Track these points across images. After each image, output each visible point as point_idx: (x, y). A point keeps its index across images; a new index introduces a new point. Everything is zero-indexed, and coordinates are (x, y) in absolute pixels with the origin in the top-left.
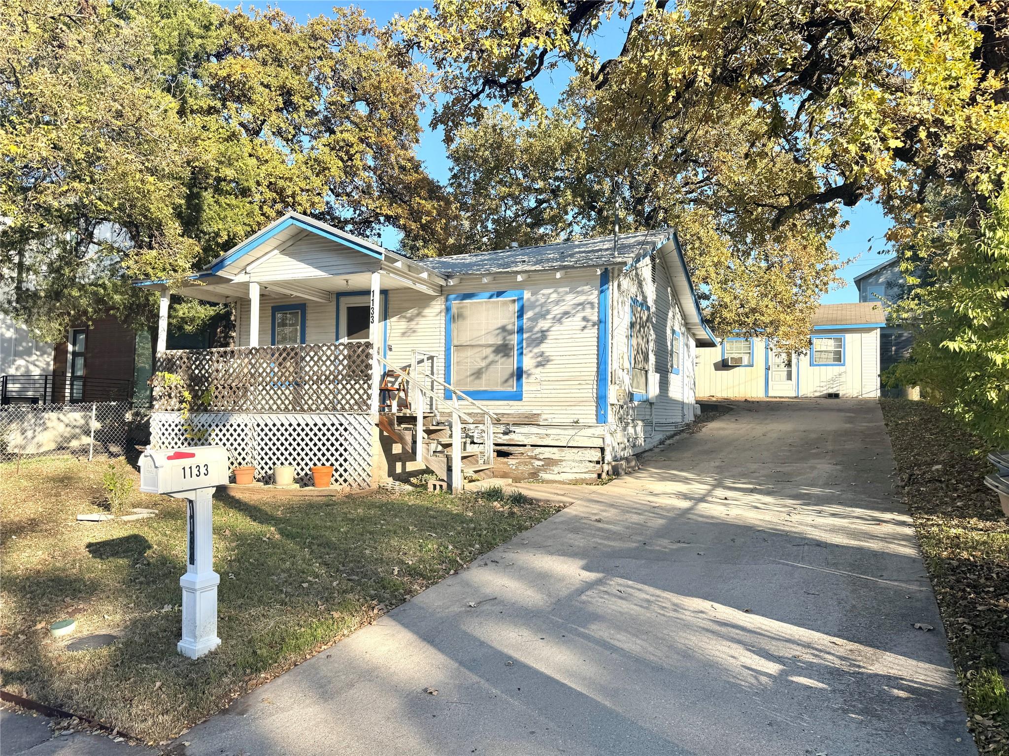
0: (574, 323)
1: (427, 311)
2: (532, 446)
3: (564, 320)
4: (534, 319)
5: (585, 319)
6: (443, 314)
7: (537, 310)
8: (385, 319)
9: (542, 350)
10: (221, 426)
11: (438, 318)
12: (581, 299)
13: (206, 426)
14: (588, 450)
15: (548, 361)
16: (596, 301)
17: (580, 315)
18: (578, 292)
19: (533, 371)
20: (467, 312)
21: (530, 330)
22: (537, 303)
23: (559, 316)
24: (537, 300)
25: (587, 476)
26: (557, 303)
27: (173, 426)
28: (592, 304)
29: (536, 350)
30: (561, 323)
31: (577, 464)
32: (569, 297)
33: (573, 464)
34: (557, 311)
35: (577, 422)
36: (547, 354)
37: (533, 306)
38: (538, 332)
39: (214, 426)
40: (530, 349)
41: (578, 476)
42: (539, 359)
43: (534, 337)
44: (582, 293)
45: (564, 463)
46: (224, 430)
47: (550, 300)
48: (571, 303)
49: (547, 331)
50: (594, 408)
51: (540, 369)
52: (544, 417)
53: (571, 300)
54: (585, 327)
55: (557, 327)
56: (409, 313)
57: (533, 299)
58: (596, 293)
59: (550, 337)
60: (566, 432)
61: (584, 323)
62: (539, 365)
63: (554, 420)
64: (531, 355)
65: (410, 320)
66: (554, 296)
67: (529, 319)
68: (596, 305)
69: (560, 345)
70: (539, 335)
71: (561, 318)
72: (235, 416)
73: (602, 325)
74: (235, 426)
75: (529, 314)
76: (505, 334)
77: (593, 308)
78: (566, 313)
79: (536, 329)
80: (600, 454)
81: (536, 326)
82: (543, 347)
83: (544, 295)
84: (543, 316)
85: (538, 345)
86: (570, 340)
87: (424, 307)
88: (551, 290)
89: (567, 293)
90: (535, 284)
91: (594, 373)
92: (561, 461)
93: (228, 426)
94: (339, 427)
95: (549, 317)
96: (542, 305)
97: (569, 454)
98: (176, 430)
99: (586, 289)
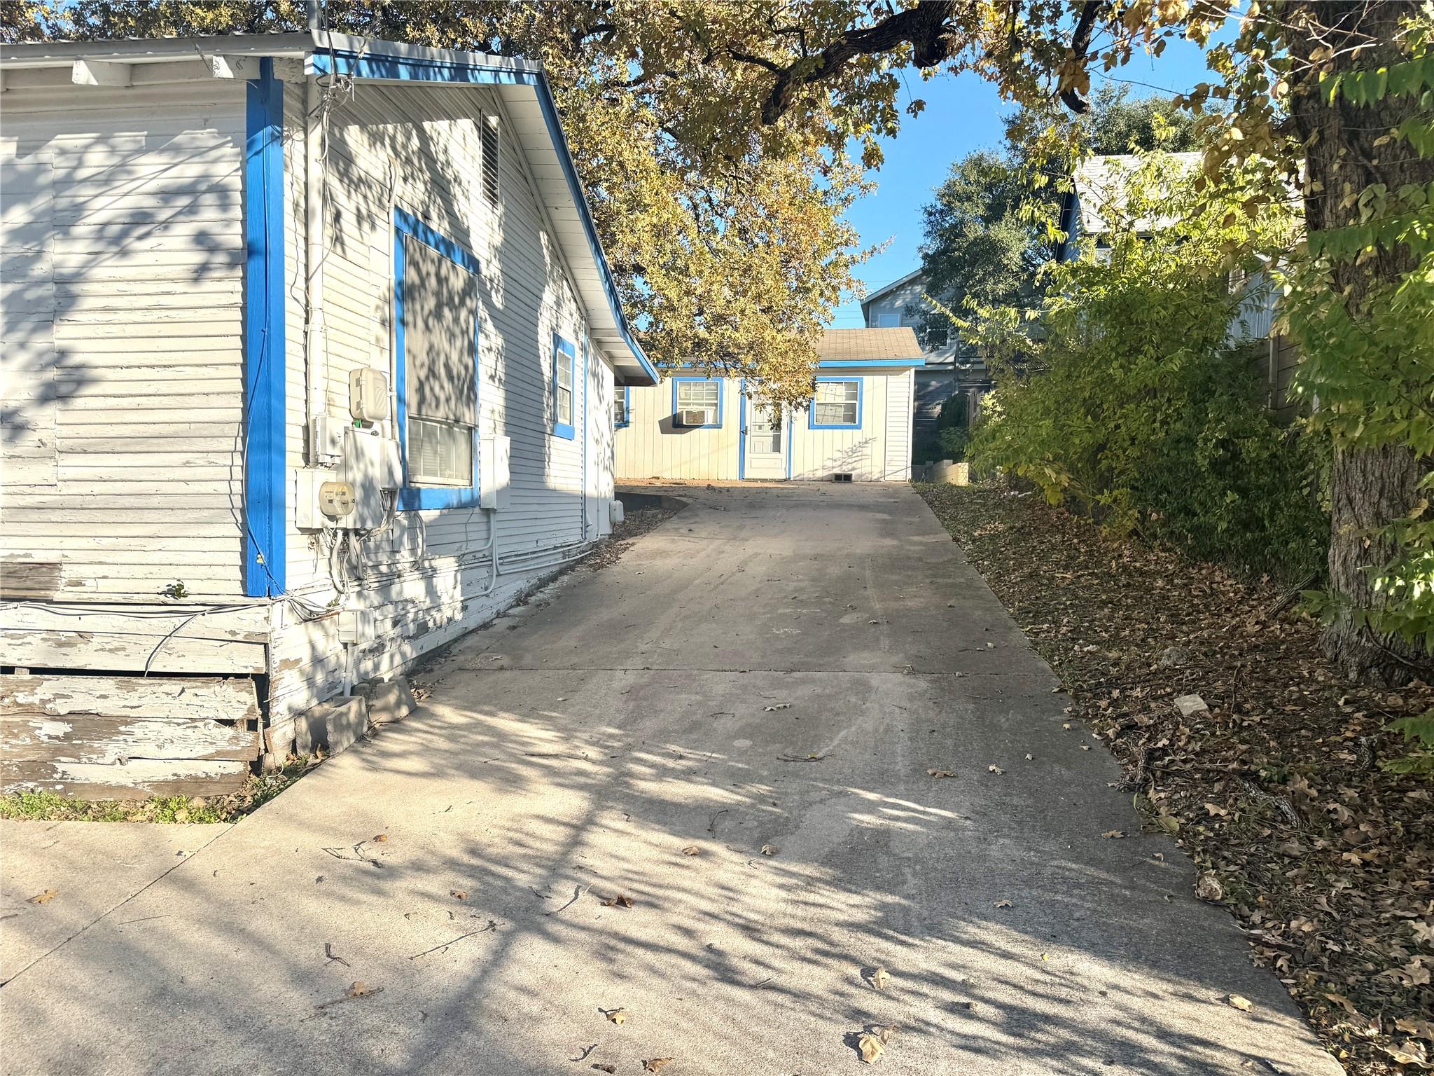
0: (164, 258)
2: (33, 671)
3: (131, 243)
5: (202, 239)
7: (42, 202)
9: (58, 344)
12: (189, 171)
14: (215, 687)
15: (81, 382)
16: (236, 182)
17: (184, 230)
18: (177, 149)
19: (29, 414)
22: (43, 180)
23: (114, 230)
24: (40, 168)
25: (213, 768)
26: (105, 180)
28: (221, 191)
29: (40, 342)
30: (124, 253)
31: (179, 731)
32: (149, 163)
33: (168, 731)
34: (107, 209)
35: (177, 592)
36: (76, 359)
37: (23, 190)
38: (41, 282)
40: (18, 336)
41: (184, 769)
42: (52, 374)
43: (31, 295)
45: (137, 729)
47: (83, 173)
48: (153, 186)
49: (78, 278)
50: (237, 545)
51: (52, 411)
52: (68, 573)
53: (152, 173)
54: (200, 273)
55: (110, 268)
58: (235, 152)
59: (88, 303)
60: (142, 625)
61: (198, 258)
62: (51, 395)
63: (104, 585)
64: (22, 358)
66: (97, 159)
67: (13, 234)
68: (237, 198)
69: (117, 331)
70: (50, 289)
71: (124, 234)
73: (256, 264)
75: (13, 219)
77: (224, 206)
78: (140, 219)
79: (40, 269)
80: (252, 699)
81: (39, 255)
82: (63, 334)
83: (63, 152)
84: (61, 224)
85: (45, 325)
86: (155, 315)
88: (85, 138)
89: (141, 151)
90: (28, 116)
91: (235, 429)
92: (127, 721)
95: (78, 230)
96: (57, 188)
97: (150, 697)
99: (205, 137)
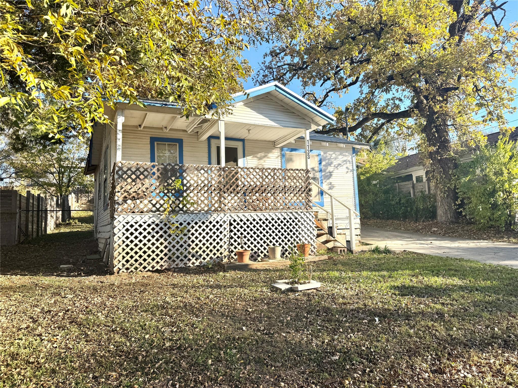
0: (343, 170)
1: (270, 155)
3: (339, 168)
4: (326, 165)
5: (347, 168)
6: (279, 158)
7: (327, 161)
8: (244, 157)
10: (200, 224)
11: (277, 160)
12: (345, 158)
13: (185, 224)
15: (334, 187)
16: (351, 160)
17: (345, 166)
18: (343, 155)
19: (328, 191)
20: (294, 158)
21: (325, 171)
23: (336, 166)
24: (327, 157)
26: (335, 159)
27: (145, 226)
28: (349, 161)
29: (328, 181)
32: (340, 157)
34: (335, 163)
35: (347, 217)
36: (333, 184)
37: (325, 160)
39: (193, 224)
40: (325, 180)
42: (330, 186)
43: (327, 174)
44: (346, 156)
46: (204, 227)
47: (332, 157)
48: (341, 160)
49: (332, 172)
53: (341, 158)
54: (347, 172)
55: (336, 171)
56: (259, 155)
57: (325, 155)
58: (351, 157)
59: (333, 176)
60: (344, 222)
61: (347, 170)
62: (330, 189)
63: (339, 216)
64: (326, 183)
65: (260, 159)
66: (334, 156)
67: (324, 165)
69: (338, 180)
70: (329, 174)
72: (215, 215)
73: (355, 172)
74: (214, 223)
75: (323, 163)
76: (314, 172)
77: (350, 163)
78: (339, 164)
79: (327, 171)
81: (327, 169)
82: (331, 180)
83: (329, 154)
84: (330, 164)
85: (329, 178)
86: (342, 178)
87: (268, 153)
88: (332, 153)
89: (339, 155)
90: (325, 149)
91: (352, 194)
93: (207, 223)
94: (295, 220)
95: (332, 165)
96: (329, 159)
97: (347, 232)
98: (149, 229)
99: (347, 154)
